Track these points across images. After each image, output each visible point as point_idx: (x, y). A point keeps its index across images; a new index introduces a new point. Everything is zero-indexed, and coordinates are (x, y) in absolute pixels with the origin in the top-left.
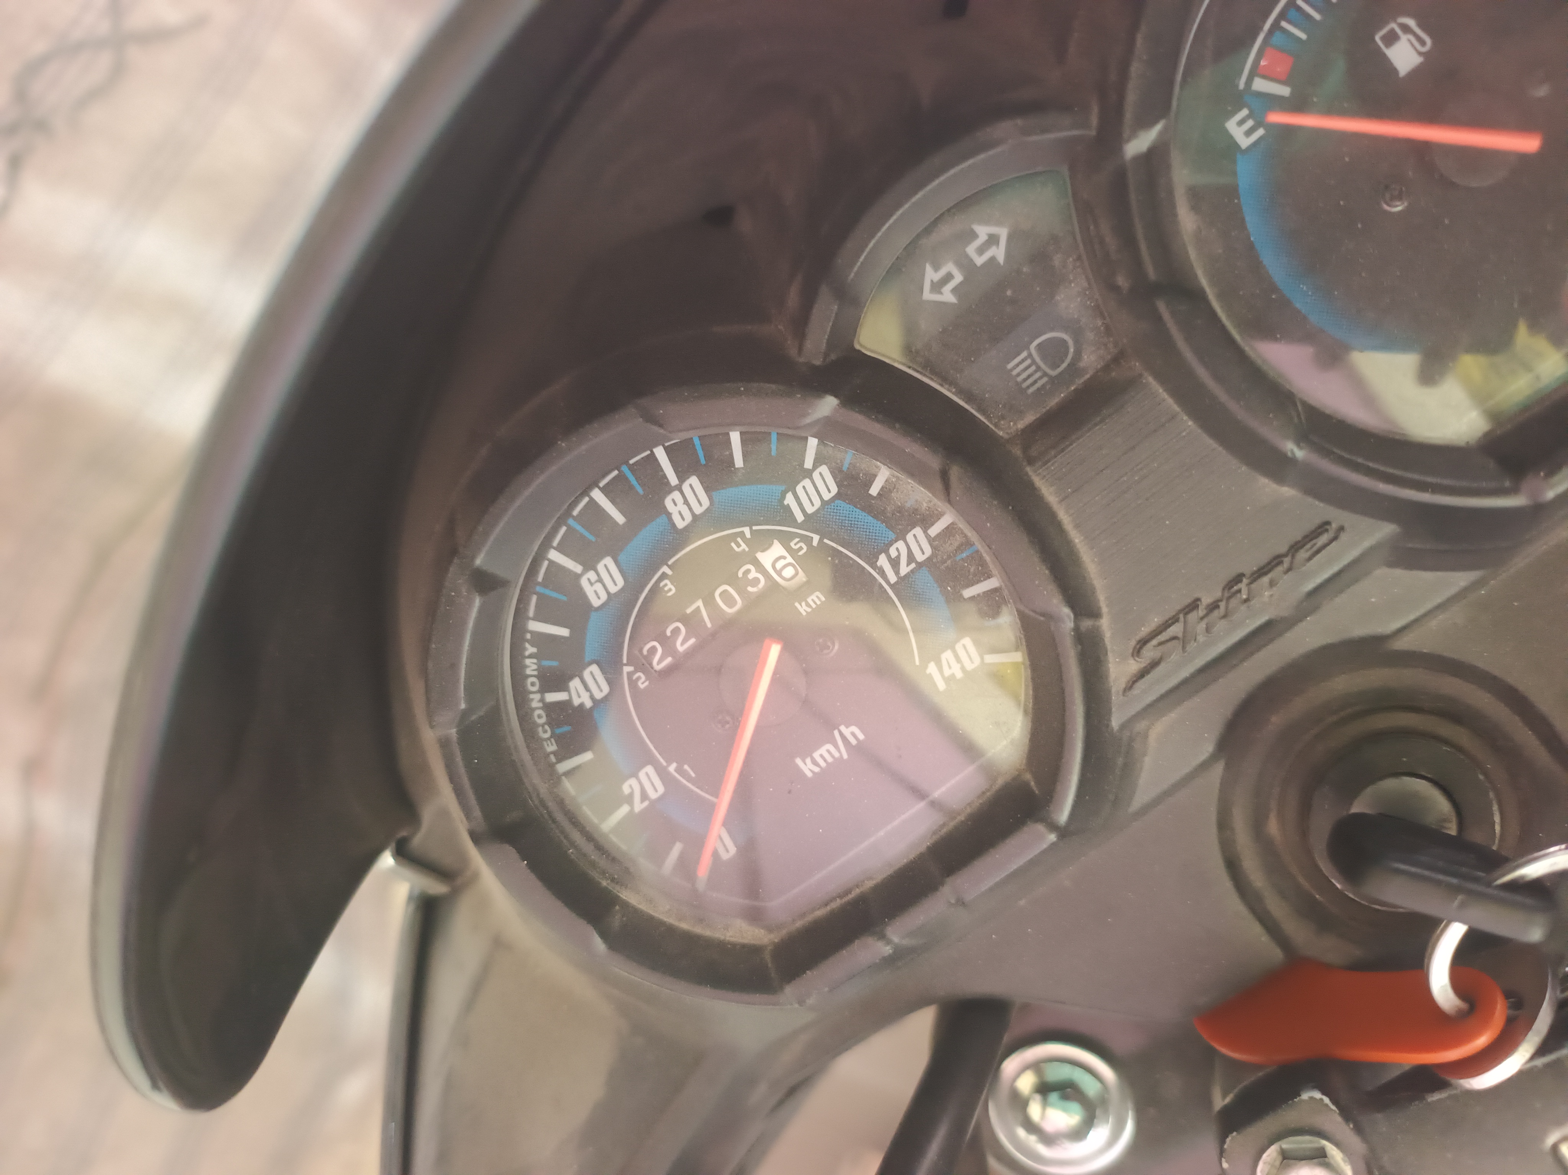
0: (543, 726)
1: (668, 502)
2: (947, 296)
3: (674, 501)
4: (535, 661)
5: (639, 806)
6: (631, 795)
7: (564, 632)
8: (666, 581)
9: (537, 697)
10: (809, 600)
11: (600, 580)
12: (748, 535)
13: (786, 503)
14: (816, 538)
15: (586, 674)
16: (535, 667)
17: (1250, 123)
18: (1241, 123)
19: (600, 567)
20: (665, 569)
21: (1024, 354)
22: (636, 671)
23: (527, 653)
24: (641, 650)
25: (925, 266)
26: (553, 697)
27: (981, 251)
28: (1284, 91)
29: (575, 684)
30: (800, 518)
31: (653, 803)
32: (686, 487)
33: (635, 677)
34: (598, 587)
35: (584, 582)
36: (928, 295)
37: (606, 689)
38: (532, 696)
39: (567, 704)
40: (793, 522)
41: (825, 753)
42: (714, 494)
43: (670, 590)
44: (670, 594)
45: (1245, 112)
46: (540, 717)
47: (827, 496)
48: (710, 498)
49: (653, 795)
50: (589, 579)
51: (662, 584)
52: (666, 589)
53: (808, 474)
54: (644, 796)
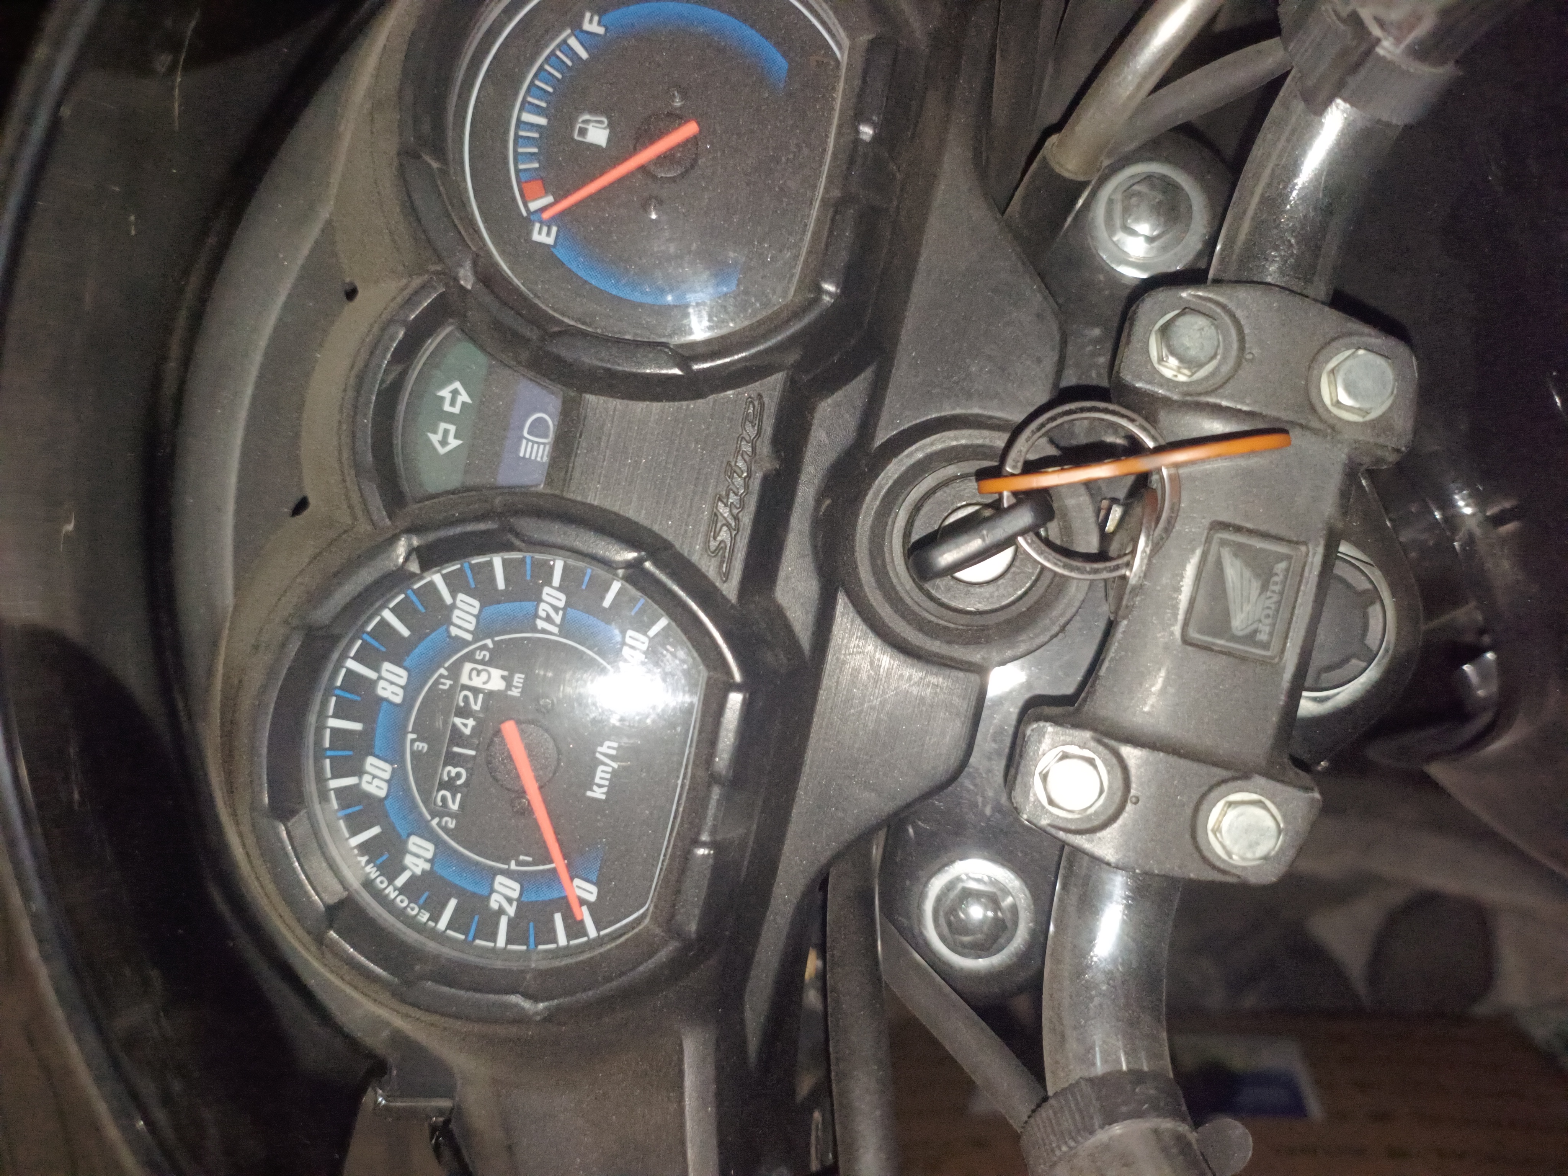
0: (408, 906)
1: (381, 692)
2: (454, 443)
3: (384, 689)
4: (372, 865)
5: (511, 910)
6: (500, 907)
7: (375, 830)
8: (417, 744)
9: (391, 889)
10: (515, 683)
11: (374, 777)
12: (445, 673)
13: (453, 634)
14: (489, 642)
15: (411, 847)
16: (375, 869)
17: (545, 229)
18: (540, 233)
19: (368, 767)
20: (411, 736)
21: (524, 441)
22: (441, 818)
23: (363, 864)
24: (435, 804)
25: (427, 436)
26: (400, 881)
27: (453, 403)
28: (550, 199)
29: (409, 860)
30: (469, 637)
31: (518, 900)
32: (384, 674)
33: (443, 823)
34: (376, 782)
35: (365, 786)
36: (442, 451)
37: (431, 847)
38: (387, 891)
39: (413, 877)
40: (467, 643)
41: (602, 775)
42: (407, 663)
43: (423, 747)
44: (425, 750)
45: (537, 225)
46: (402, 902)
47: (475, 611)
48: (405, 668)
49: (515, 895)
50: (368, 782)
51: (415, 748)
52: (420, 748)
53: (453, 606)
54: (510, 900)
